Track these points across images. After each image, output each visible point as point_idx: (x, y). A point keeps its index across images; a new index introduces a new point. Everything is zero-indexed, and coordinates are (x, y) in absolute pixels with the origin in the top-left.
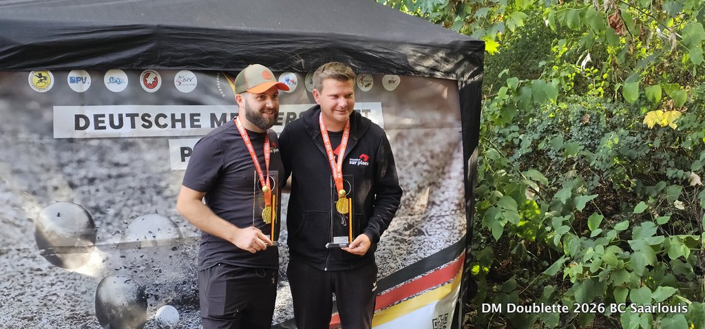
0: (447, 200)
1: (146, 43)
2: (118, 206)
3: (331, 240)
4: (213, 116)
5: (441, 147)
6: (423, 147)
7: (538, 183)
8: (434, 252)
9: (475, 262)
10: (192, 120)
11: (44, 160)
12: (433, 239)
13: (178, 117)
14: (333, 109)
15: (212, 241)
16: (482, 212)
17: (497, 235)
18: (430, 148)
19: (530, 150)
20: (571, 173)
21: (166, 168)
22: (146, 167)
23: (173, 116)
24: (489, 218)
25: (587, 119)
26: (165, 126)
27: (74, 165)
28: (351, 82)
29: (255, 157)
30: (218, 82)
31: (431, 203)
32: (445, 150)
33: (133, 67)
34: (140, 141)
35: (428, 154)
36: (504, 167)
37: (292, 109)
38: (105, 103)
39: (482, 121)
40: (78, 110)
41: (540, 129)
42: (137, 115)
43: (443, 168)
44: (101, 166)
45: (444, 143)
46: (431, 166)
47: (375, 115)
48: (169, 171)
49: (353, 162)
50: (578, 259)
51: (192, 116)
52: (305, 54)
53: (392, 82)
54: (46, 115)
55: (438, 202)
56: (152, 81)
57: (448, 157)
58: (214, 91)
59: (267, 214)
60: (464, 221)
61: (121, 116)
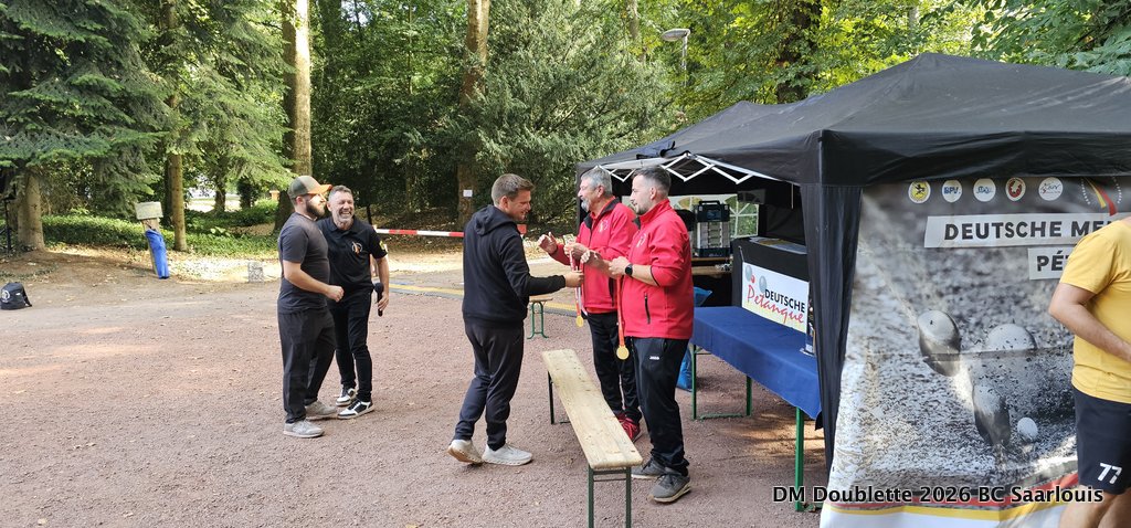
4: (1074, 225)
10: (1052, 229)
11: (917, 268)
13: (1038, 225)
34: (1004, 250)
38: (973, 212)
40: (948, 220)
44: (965, 275)
48: (1027, 281)
54: (920, 225)
61: (987, 226)
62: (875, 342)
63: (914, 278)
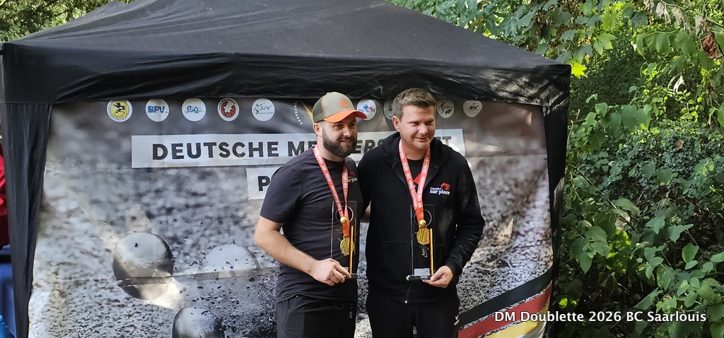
0: (531, 230)
1: (225, 72)
2: (195, 236)
3: (411, 272)
4: (291, 145)
5: (526, 175)
6: (507, 176)
7: (629, 213)
8: (518, 284)
9: (562, 295)
10: (270, 149)
11: (122, 190)
12: (517, 271)
13: (256, 146)
14: (413, 136)
15: (290, 273)
16: (570, 242)
17: (586, 267)
18: (514, 176)
19: (620, 177)
20: (664, 202)
21: (243, 198)
22: (223, 196)
23: (251, 144)
24: (577, 250)
25: (680, 144)
26: (243, 155)
27: (152, 195)
28: (432, 108)
29: (333, 188)
30: (296, 109)
31: (516, 234)
32: (529, 178)
33: (211, 96)
34: (217, 170)
35: (512, 182)
36: (592, 196)
37: (371, 137)
38: (183, 132)
39: (568, 147)
40: (156, 139)
41: (630, 155)
42: (215, 144)
43: (528, 197)
44: (179, 196)
45: (529, 171)
46: (515, 195)
47: (456, 142)
48: (246, 201)
49: (434, 191)
50: (671, 292)
51: (270, 144)
52: (383, 80)
53: (474, 108)
54: (125, 145)
55: (522, 233)
56: (229, 110)
57: (532, 186)
58: (293, 119)
59: (346, 245)
60: (550, 252)
61: (198, 146)
62: (66, 267)
63: (115, 199)
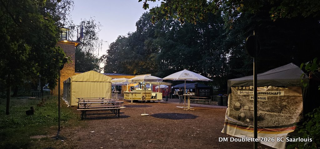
2: (243, 104)
18: (296, 101)
26: (249, 94)
27: (239, 98)
40: (240, 91)
44: (242, 98)
51: (252, 92)
54: (237, 92)
57: (300, 102)
61: (244, 92)
